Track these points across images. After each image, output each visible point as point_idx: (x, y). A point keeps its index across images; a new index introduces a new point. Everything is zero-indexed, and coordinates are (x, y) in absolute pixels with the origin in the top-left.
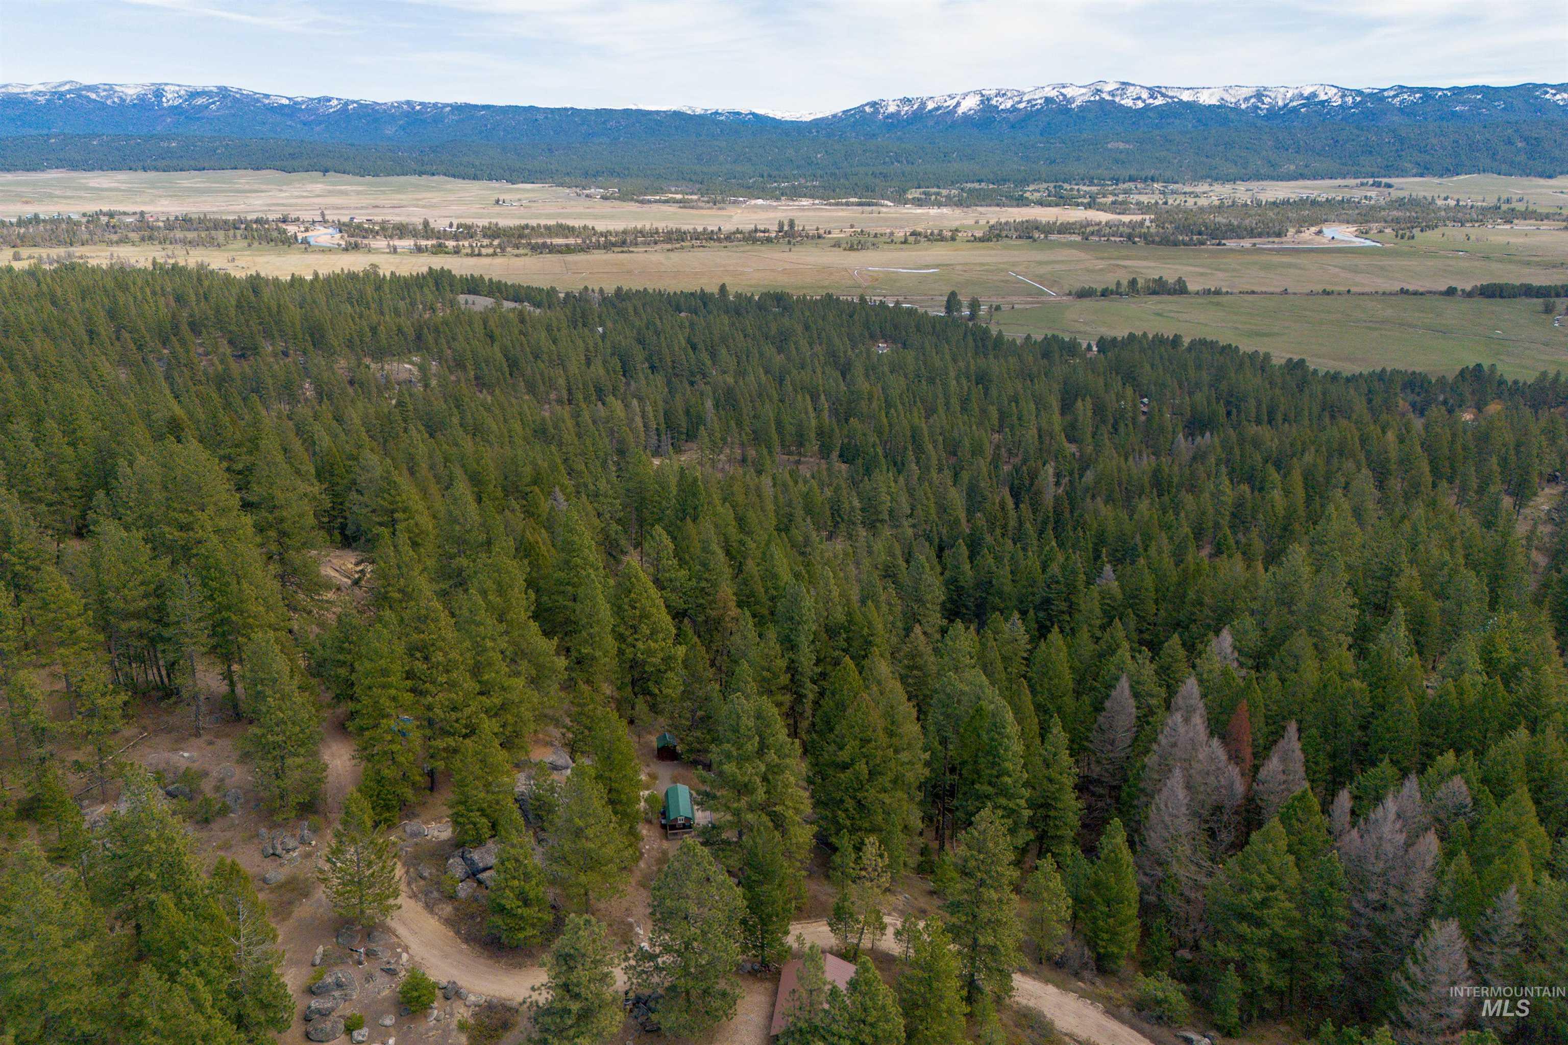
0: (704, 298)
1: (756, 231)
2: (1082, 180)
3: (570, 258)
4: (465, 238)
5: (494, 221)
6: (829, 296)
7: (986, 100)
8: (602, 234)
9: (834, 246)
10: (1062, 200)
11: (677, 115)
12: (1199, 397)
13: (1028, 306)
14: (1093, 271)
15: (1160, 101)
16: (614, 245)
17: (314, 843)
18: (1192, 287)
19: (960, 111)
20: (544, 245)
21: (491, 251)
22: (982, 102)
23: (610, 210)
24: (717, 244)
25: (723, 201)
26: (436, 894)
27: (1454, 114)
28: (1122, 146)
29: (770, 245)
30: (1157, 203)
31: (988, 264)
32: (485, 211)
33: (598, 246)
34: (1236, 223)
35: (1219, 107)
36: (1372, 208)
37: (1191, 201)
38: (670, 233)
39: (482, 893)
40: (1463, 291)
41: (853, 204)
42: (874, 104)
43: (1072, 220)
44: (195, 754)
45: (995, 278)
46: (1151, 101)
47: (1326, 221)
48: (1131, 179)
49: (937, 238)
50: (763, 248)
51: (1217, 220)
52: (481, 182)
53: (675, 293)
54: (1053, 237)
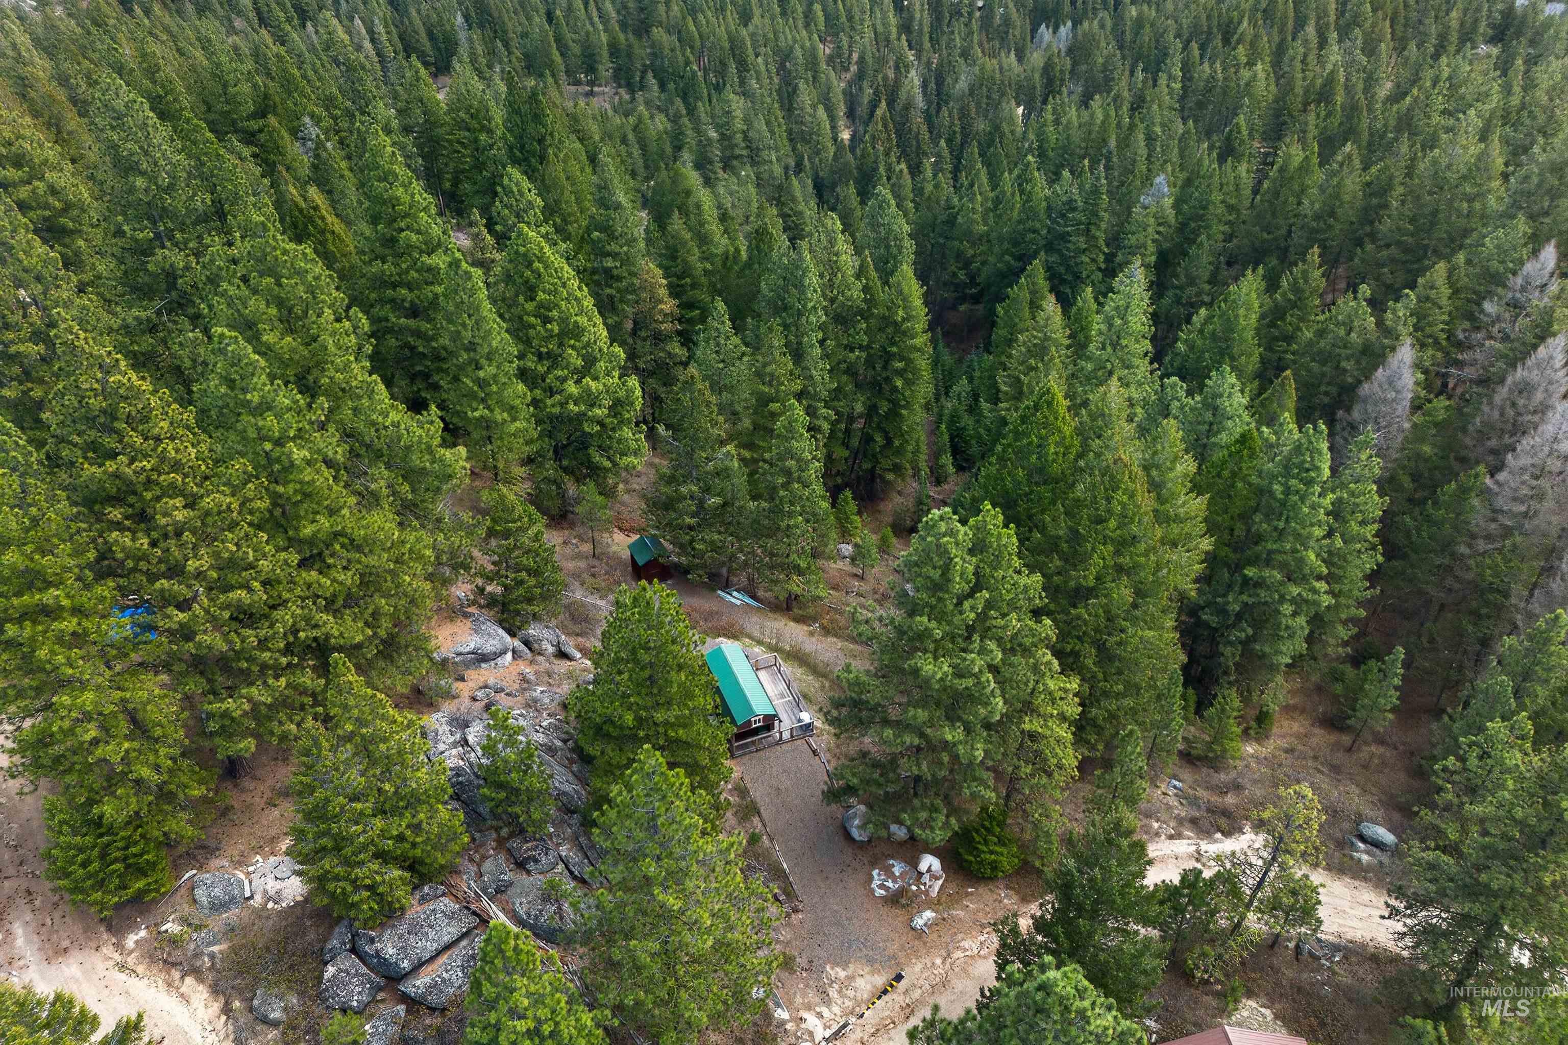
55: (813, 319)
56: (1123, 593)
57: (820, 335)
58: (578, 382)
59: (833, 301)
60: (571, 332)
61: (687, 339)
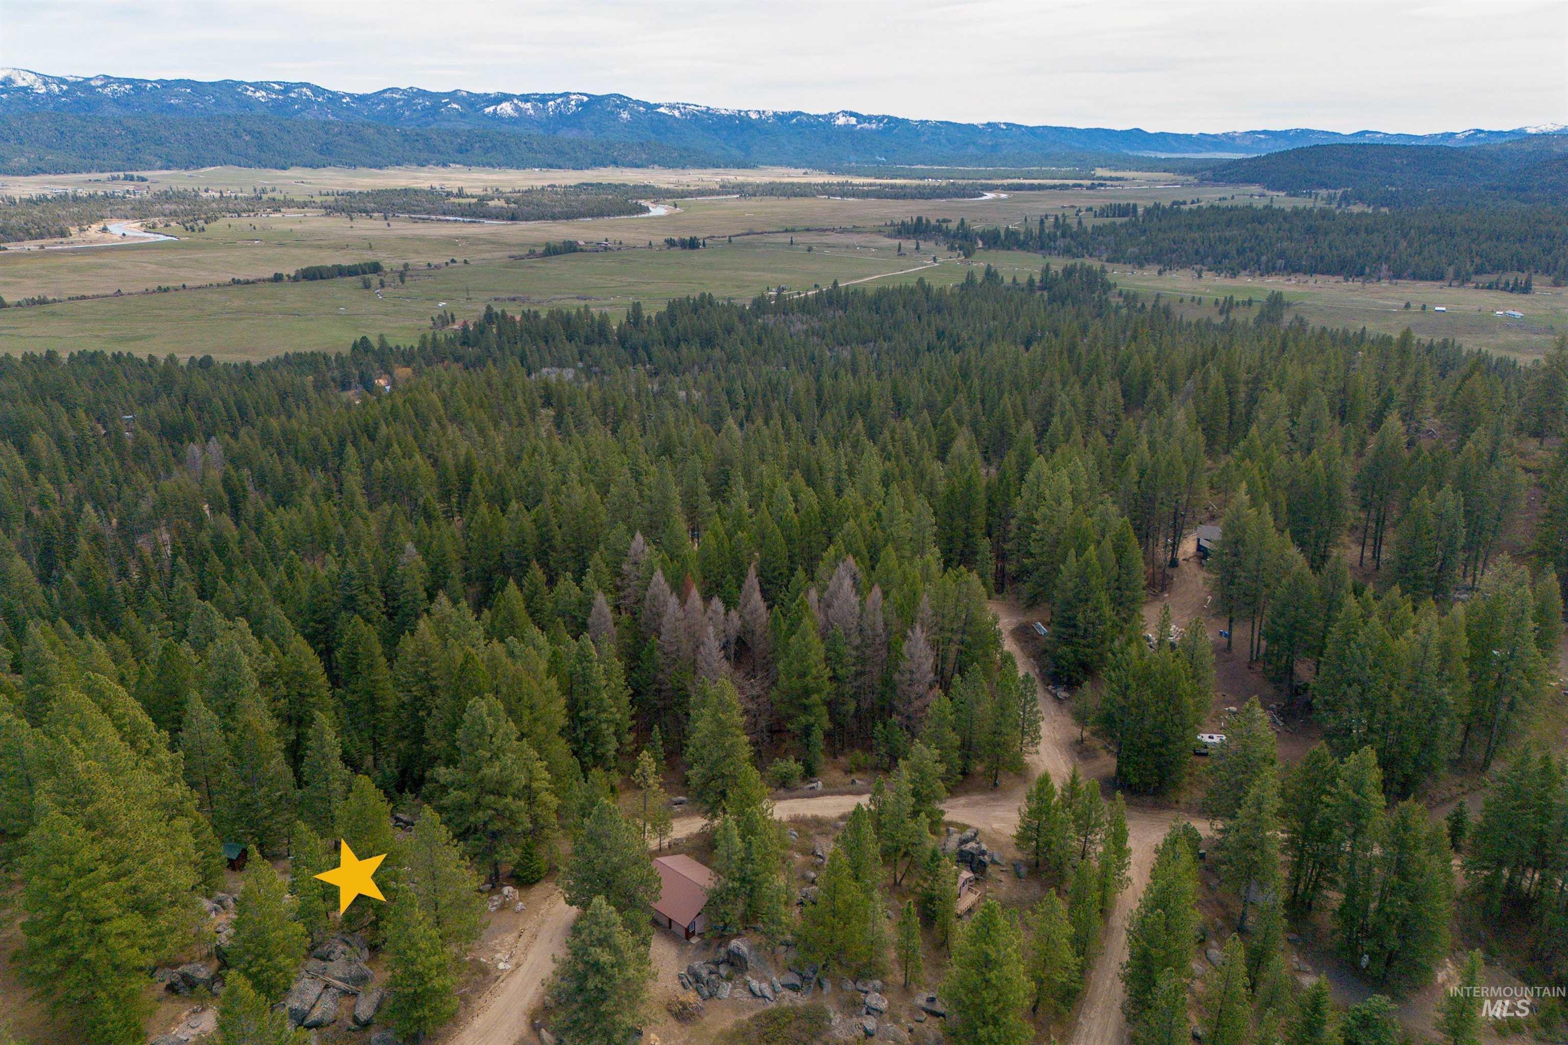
18: (8, 299)
36: (141, 202)
40: (288, 276)
47: (104, 217)
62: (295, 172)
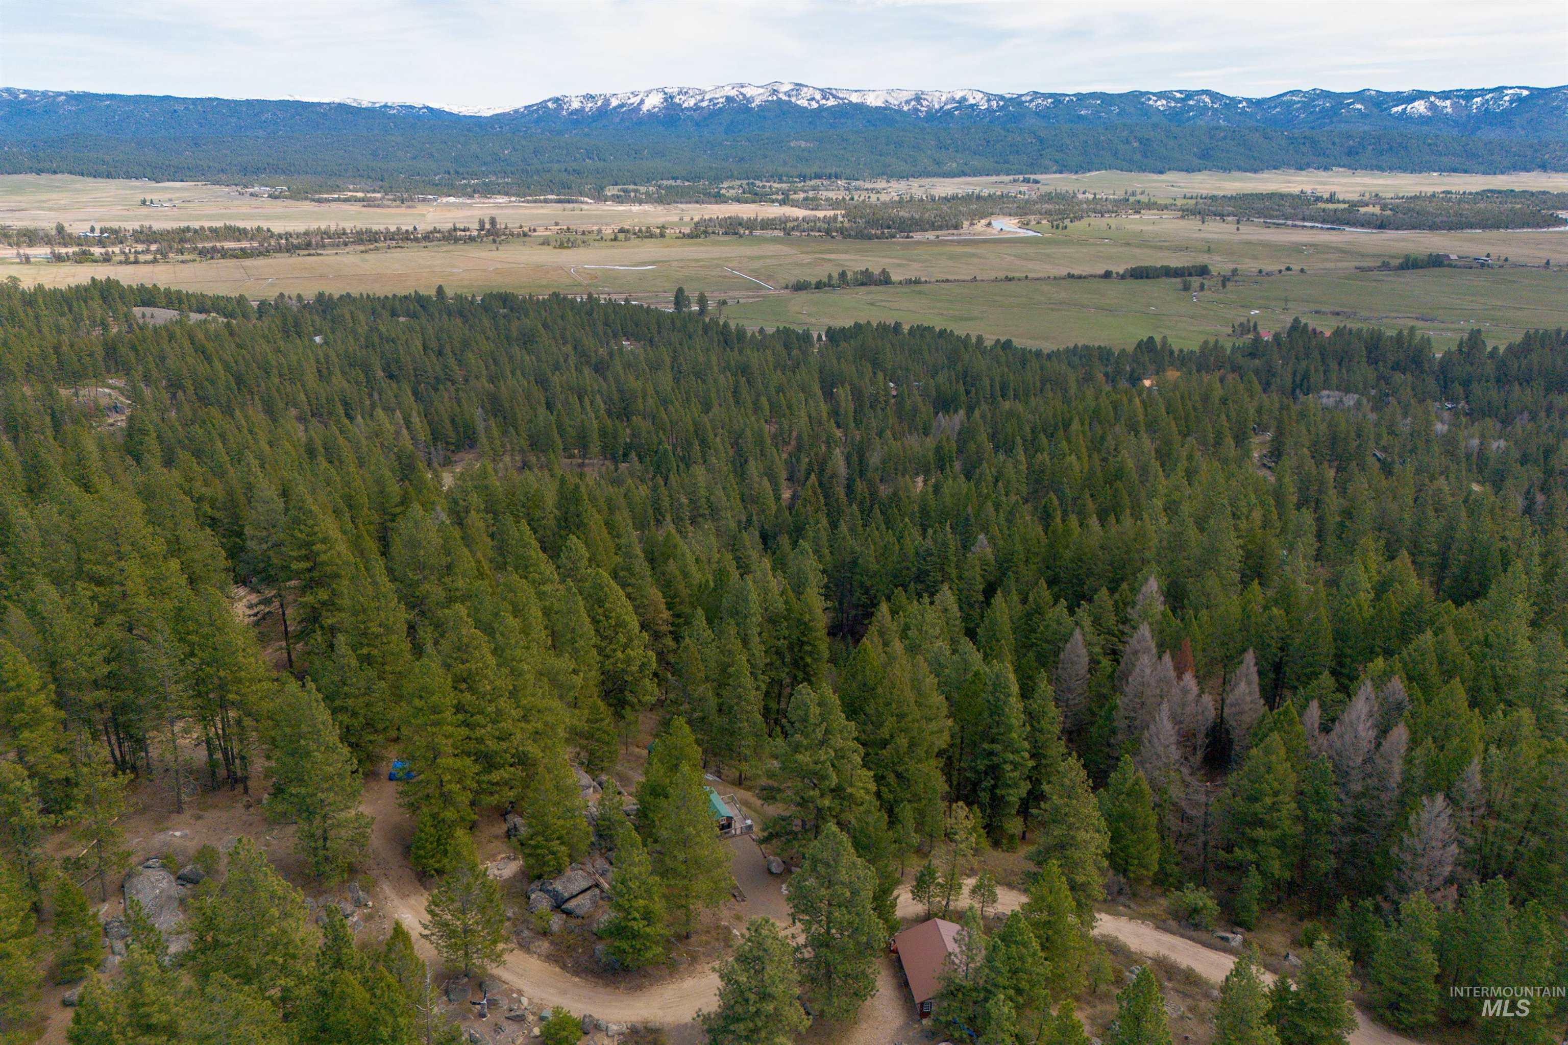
0: (421, 301)
1: (455, 229)
2: (772, 177)
3: (248, 262)
4: (114, 244)
5: (147, 224)
6: (556, 295)
7: (669, 98)
8: (280, 236)
9: (543, 244)
10: (759, 197)
11: (342, 108)
12: (941, 378)
13: (751, 300)
14: (802, 265)
15: (831, 102)
16: (298, 247)
17: (370, 903)
18: (895, 278)
19: (645, 108)
20: (214, 249)
21: (149, 257)
22: (666, 100)
23: (281, 210)
24: (414, 244)
25: (412, 200)
26: (526, 933)
27: (1080, 117)
28: (803, 144)
29: (474, 244)
30: (844, 199)
31: (702, 260)
32: (131, 213)
33: (279, 250)
34: (917, 217)
35: (885, 109)
36: (1027, 202)
37: (874, 197)
38: (360, 233)
39: (573, 923)
40: (1117, 273)
41: (552, 201)
42: (556, 100)
43: (771, 216)
44: (187, 832)
45: (713, 273)
46: (824, 102)
47: (992, 214)
48: (818, 176)
49: (647, 234)
50: (466, 247)
51: (901, 214)
52: (117, 181)
53: (386, 297)
54: (757, 233)
55: (754, 619)
56: (902, 741)
57: (759, 629)
58: (623, 652)
59: (766, 610)
60: (621, 624)
61: (677, 638)
62: (1170, 176)
